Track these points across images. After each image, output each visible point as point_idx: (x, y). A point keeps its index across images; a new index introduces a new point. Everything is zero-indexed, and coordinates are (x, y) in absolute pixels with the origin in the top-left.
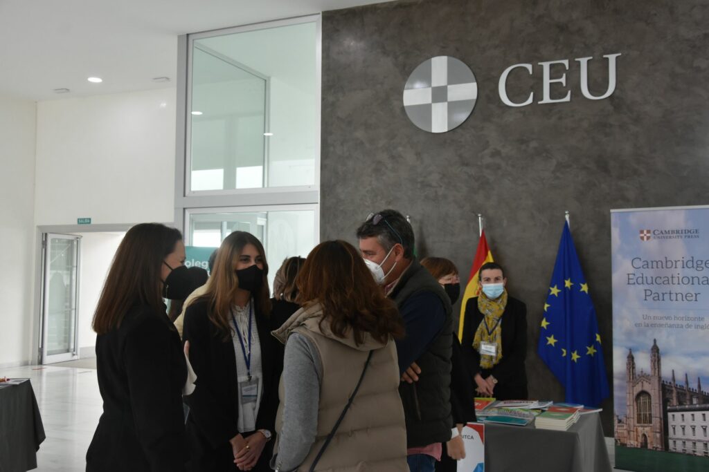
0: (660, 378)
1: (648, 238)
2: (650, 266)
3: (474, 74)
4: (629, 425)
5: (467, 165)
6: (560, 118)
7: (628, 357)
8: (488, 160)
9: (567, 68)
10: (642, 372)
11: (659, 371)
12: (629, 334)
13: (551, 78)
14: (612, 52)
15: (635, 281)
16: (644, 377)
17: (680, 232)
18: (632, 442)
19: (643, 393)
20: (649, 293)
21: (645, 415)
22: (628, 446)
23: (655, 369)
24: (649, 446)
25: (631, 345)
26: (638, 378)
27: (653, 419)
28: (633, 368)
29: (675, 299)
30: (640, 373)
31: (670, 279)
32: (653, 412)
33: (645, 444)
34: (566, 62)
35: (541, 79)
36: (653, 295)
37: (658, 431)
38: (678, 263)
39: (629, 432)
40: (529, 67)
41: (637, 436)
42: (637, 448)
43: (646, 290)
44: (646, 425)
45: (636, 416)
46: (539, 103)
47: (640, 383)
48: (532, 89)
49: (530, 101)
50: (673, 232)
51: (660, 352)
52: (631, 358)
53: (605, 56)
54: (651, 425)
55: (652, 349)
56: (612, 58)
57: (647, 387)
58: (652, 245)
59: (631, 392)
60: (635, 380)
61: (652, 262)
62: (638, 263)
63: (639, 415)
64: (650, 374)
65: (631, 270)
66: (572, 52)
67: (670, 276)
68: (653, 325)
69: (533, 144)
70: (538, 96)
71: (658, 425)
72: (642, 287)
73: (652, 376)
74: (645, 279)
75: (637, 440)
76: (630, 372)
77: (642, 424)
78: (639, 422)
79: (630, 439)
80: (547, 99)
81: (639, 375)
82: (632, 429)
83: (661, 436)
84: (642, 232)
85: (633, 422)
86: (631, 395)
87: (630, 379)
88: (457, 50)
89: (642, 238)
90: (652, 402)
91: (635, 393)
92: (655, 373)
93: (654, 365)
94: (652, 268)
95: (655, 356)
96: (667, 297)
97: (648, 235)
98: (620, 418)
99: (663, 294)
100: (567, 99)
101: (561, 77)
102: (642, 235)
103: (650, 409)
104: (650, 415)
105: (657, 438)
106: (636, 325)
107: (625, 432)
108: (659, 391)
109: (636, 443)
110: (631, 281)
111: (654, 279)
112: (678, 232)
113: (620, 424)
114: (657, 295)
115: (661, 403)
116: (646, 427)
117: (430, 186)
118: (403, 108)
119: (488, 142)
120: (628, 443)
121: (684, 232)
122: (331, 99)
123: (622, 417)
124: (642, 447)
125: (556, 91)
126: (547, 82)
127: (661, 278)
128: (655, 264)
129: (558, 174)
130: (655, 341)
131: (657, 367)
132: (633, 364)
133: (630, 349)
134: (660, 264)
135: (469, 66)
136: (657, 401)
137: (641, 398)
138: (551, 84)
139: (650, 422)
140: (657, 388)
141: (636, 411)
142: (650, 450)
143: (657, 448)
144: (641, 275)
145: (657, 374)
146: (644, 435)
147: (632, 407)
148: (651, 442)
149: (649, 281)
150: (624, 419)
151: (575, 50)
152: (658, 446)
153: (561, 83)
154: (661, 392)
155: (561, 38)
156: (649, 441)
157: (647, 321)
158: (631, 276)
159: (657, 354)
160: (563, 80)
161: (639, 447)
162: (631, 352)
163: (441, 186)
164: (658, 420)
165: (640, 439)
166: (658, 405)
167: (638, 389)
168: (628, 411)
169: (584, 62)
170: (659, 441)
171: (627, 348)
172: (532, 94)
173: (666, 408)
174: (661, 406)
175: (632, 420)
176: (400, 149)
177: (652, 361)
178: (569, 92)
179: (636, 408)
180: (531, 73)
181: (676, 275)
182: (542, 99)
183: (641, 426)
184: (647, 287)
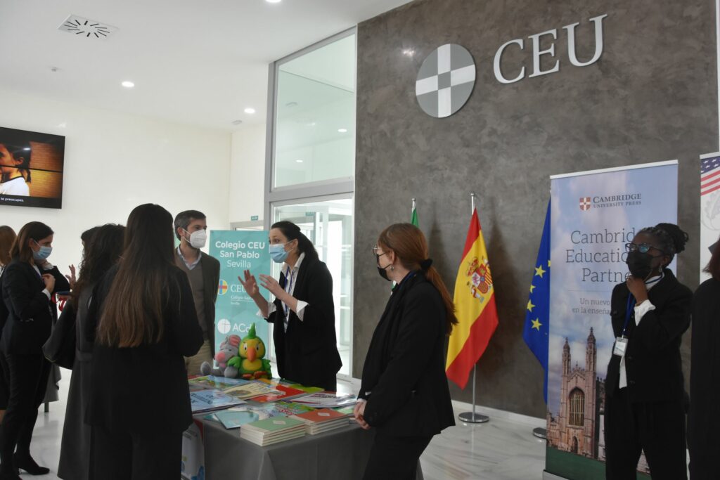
0: (595, 373)
1: (588, 207)
2: (589, 241)
3: (473, 57)
4: (561, 426)
5: (468, 146)
6: (550, 90)
7: (564, 348)
8: (486, 140)
9: (555, 37)
10: (577, 365)
11: (594, 365)
12: (566, 320)
13: (540, 50)
14: (599, 15)
15: (574, 258)
16: (580, 372)
17: (621, 198)
18: (563, 444)
19: (577, 390)
20: (587, 272)
21: (577, 415)
22: (559, 449)
23: (591, 363)
24: (579, 452)
25: (567, 333)
26: (572, 372)
27: (585, 421)
28: (569, 360)
29: (614, 280)
30: (575, 367)
31: (610, 255)
32: (586, 413)
33: (575, 449)
34: (554, 32)
35: (531, 52)
36: (591, 275)
37: (589, 435)
38: (618, 235)
39: (561, 433)
40: (520, 42)
41: (569, 438)
42: (567, 452)
43: (584, 269)
44: (578, 427)
45: (568, 415)
46: (530, 76)
47: (574, 378)
48: (524, 63)
49: (522, 75)
50: (614, 198)
51: (597, 342)
52: (567, 349)
53: (591, 20)
54: (583, 427)
55: (588, 340)
56: (598, 21)
57: (581, 384)
58: (591, 214)
59: (565, 388)
60: (570, 374)
61: (592, 235)
62: (578, 237)
63: (571, 415)
64: (585, 368)
65: (571, 246)
66: (560, 21)
67: (609, 252)
68: (591, 311)
69: (526, 119)
70: (529, 70)
71: (590, 428)
72: (580, 266)
73: (587, 371)
74: (584, 255)
75: (568, 443)
76: (565, 365)
77: (574, 426)
78: (571, 423)
79: (561, 441)
80: (537, 72)
81: (574, 369)
82: (564, 430)
83: (592, 441)
84: (582, 200)
85: (565, 422)
86: (565, 391)
87: (565, 373)
88: (459, 36)
89: (582, 207)
90: (585, 402)
91: (569, 390)
92: (590, 368)
93: (590, 359)
94: (591, 242)
95: (591, 347)
96: (606, 276)
97: (588, 203)
98: (553, 416)
99: (602, 274)
100: (556, 69)
101: (549, 48)
102: (582, 204)
103: (583, 409)
104: (583, 415)
105: (587, 443)
106: (573, 310)
107: (557, 432)
108: (593, 388)
109: (567, 446)
110: (570, 259)
111: (593, 255)
112: (618, 198)
113: (552, 423)
114: (595, 275)
115: (594, 403)
116: (577, 429)
117: (437, 169)
118: (416, 98)
119: (485, 121)
120: (559, 445)
121: (625, 198)
122: (364, 98)
123: (555, 416)
124: (572, 451)
125: (545, 62)
126: (536, 54)
127: (600, 254)
128: (594, 237)
129: (549, 148)
130: (592, 329)
131: (592, 361)
132: (569, 356)
133: (567, 339)
134: (599, 237)
135: (469, 51)
136: (591, 401)
137: (575, 396)
138: (540, 56)
139: (582, 424)
140: (591, 385)
141: (569, 409)
142: (580, 455)
143: (587, 454)
144: (580, 252)
145: (592, 369)
146: (575, 438)
147: (565, 405)
148: (582, 447)
149: (588, 259)
150: (557, 418)
151: (563, 19)
152: (589, 452)
153: (550, 54)
154: (595, 390)
155: (550, 9)
156: (579, 446)
157: (585, 306)
158: (570, 253)
159: (593, 345)
160: (551, 50)
161: (569, 451)
162: (567, 342)
163: (446, 169)
164: (590, 421)
165: (571, 442)
166: (591, 405)
167: (572, 385)
168: (561, 409)
169: (570, 29)
170: (589, 447)
171: (564, 336)
172: (523, 68)
173: (599, 409)
174: (594, 406)
175: (564, 419)
176: (414, 136)
177: (587, 353)
178: (558, 62)
179: (569, 406)
180: (522, 48)
181: (616, 251)
182: (532, 73)
183: (573, 428)
184: (585, 265)
